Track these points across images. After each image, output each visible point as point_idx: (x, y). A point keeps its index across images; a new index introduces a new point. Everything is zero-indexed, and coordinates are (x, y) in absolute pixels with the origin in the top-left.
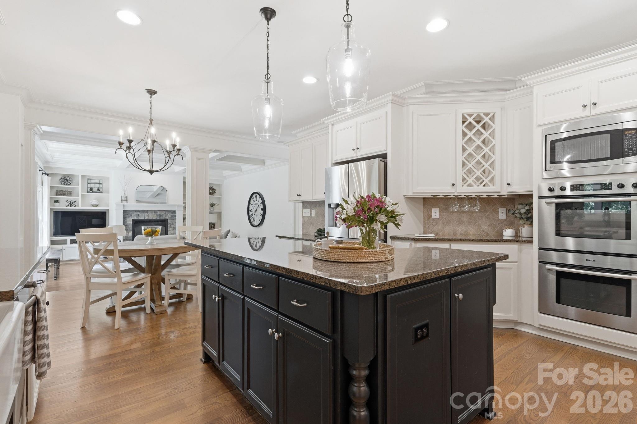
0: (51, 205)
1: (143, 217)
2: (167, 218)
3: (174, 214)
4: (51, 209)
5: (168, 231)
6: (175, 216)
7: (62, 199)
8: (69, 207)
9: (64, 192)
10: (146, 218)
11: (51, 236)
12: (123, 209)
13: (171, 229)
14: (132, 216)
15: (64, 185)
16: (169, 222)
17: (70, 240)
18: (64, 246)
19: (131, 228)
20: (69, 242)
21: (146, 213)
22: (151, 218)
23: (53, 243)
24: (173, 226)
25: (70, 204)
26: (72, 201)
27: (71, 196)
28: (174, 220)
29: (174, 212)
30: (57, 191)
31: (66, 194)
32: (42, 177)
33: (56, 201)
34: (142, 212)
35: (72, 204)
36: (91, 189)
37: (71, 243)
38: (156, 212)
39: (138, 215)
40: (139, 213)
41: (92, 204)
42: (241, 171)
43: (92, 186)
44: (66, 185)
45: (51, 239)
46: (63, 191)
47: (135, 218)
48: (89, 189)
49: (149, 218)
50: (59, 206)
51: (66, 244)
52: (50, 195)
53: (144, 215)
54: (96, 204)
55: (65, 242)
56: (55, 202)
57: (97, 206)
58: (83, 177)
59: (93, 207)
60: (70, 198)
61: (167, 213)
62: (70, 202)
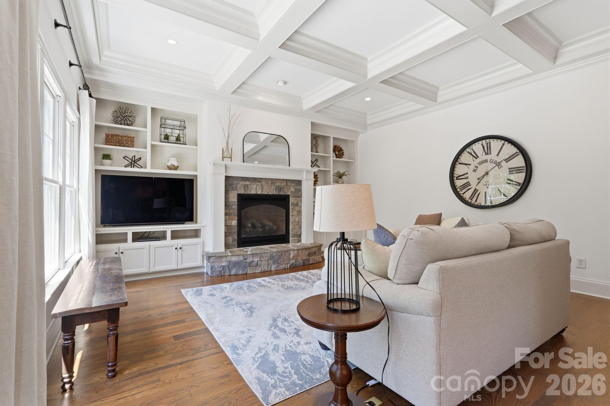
0: (96, 164)
1: (255, 190)
2: (289, 193)
3: (299, 187)
4: (97, 171)
5: (290, 217)
6: (300, 190)
7: (117, 151)
8: (129, 169)
9: (120, 138)
10: (259, 192)
11: (97, 226)
12: (225, 174)
13: (295, 213)
14: (238, 188)
15: (121, 124)
16: (291, 200)
17: (133, 233)
18: (122, 246)
19: (236, 211)
20: (130, 237)
21: (259, 184)
22: (266, 193)
23: (100, 239)
24: (297, 208)
25: (131, 163)
26: (135, 156)
27: (133, 147)
28: (298, 197)
29: (299, 183)
30: (107, 135)
31: (125, 142)
32: (78, 95)
33: (107, 157)
34: (253, 181)
35: (134, 162)
36: (167, 137)
37: (134, 240)
38: (273, 181)
39: (246, 187)
40: (248, 183)
41: (169, 164)
42: (436, 101)
43: (168, 131)
44: (124, 125)
45: (96, 231)
46: (118, 135)
47: (242, 192)
48: (163, 137)
49: (263, 193)
50: (111, 166)
51: (126, 241)
52: (95, 143)
53: (255, 186)
54: (176, 164)
55: (122, 239)
56: (103, 159)
57: (176, 168)
58: (153, 110)
59: (170, 169)
60: (130, 151)
61: (289, 184)
62: (132, 160)
